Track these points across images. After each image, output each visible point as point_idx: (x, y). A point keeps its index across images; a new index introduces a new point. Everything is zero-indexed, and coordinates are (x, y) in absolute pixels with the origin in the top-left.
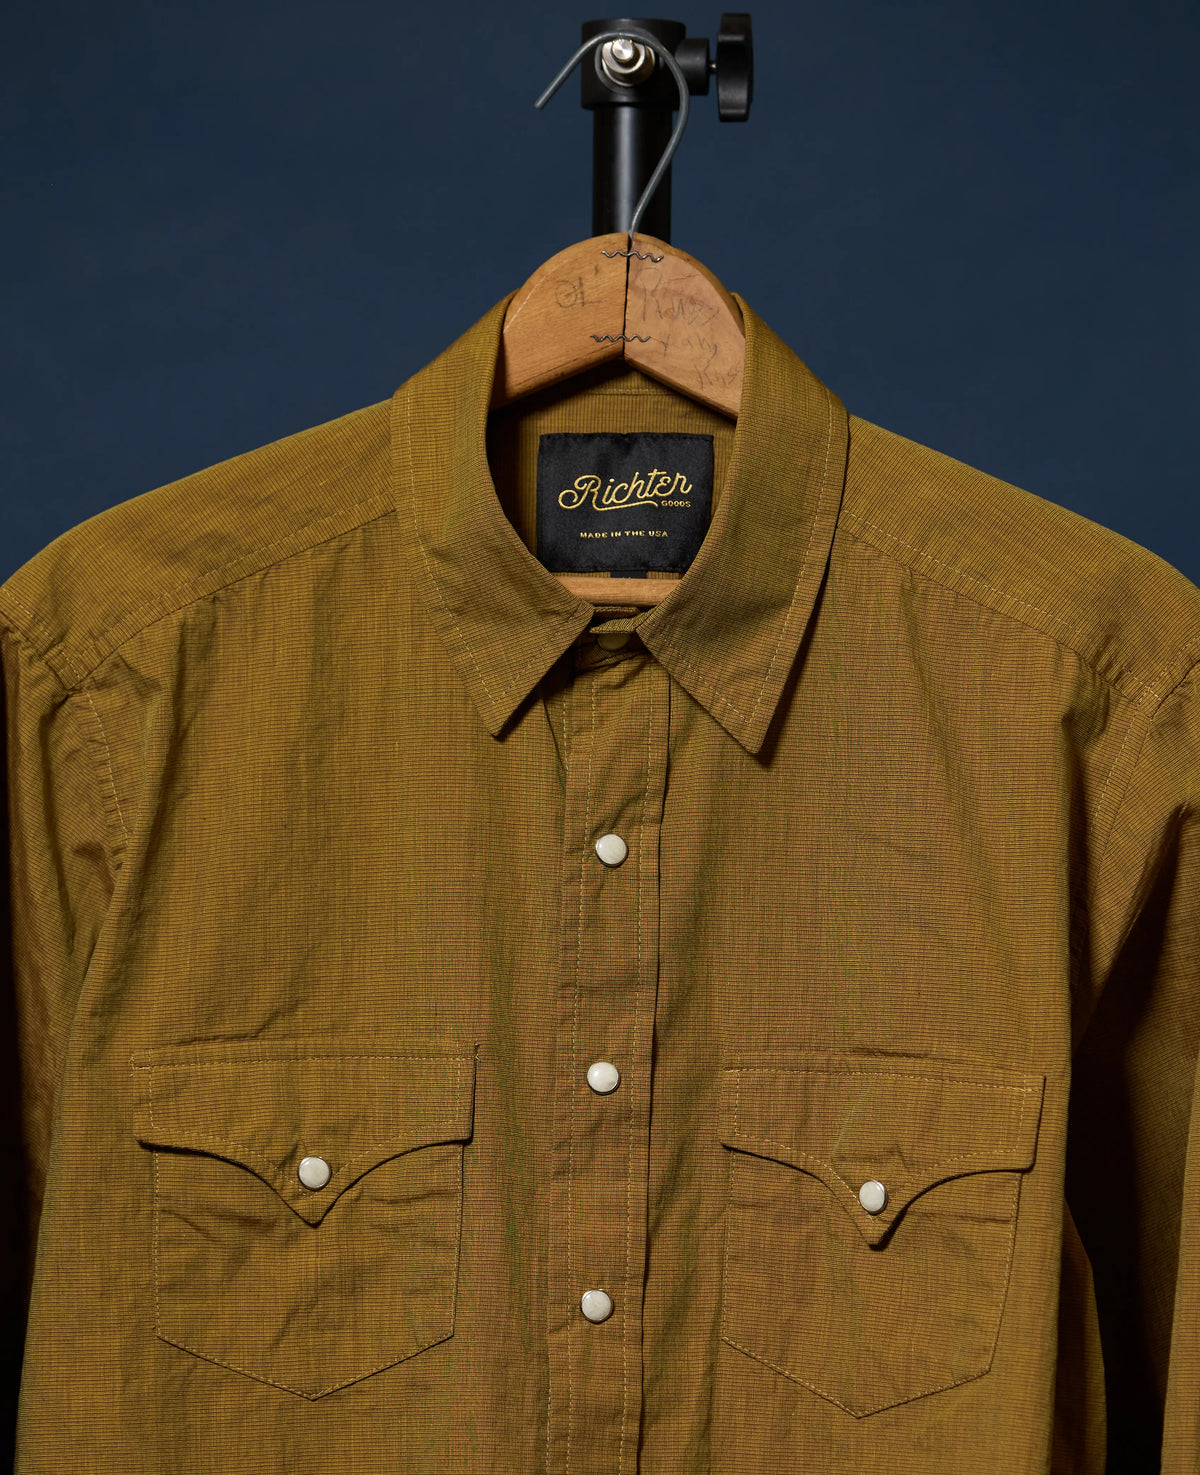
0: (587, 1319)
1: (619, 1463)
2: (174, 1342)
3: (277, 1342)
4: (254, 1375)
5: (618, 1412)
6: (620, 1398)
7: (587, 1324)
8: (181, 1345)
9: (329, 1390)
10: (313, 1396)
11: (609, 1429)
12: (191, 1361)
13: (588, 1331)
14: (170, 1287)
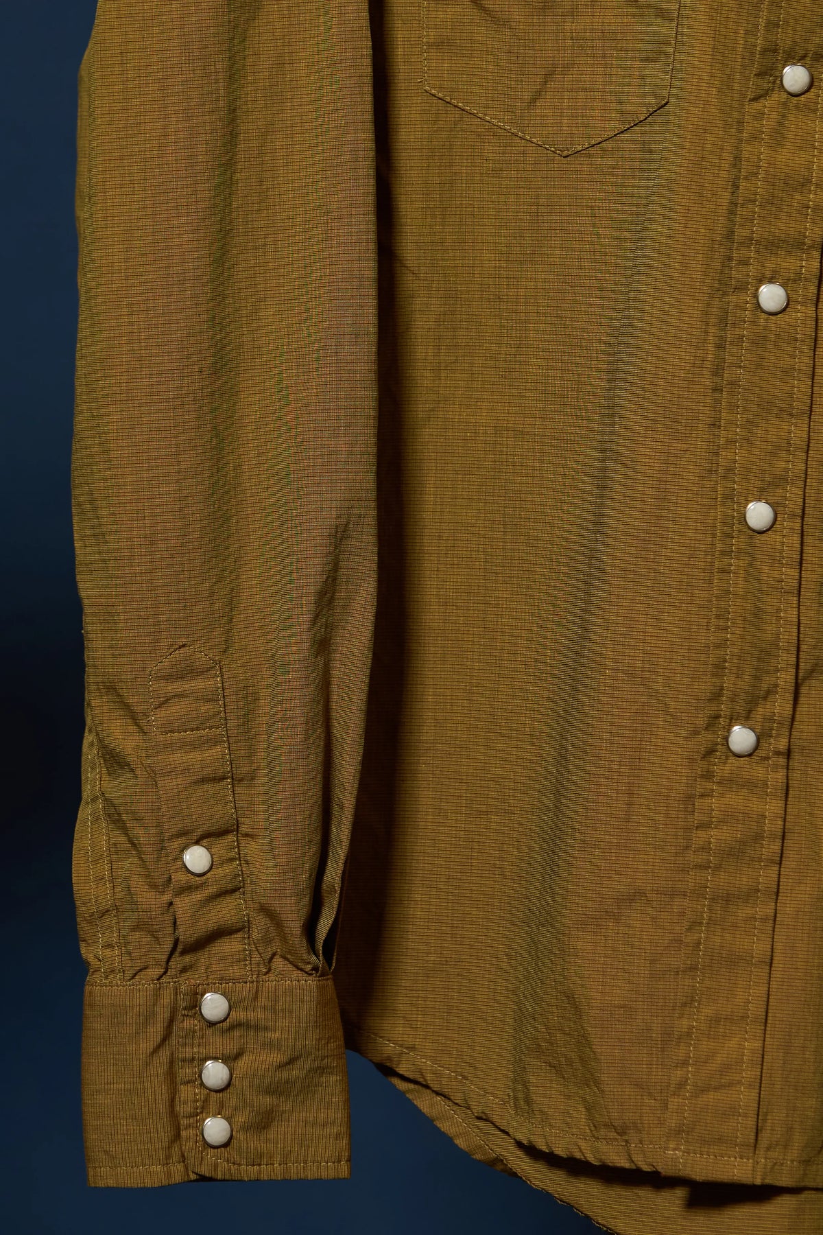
0: (786, 91)
1: (806, 229)
2: (441, 95)
3: (534, 101)
4: (513, 131)
5: (808, 182)
6: (810, 167)
7: (784, 97)
8: (448, 99)
9: (579, 148)
10: (565, 153)
11: (797, 197)
12: (458, 114)
13: (785, 103)
14: (439, 44)
